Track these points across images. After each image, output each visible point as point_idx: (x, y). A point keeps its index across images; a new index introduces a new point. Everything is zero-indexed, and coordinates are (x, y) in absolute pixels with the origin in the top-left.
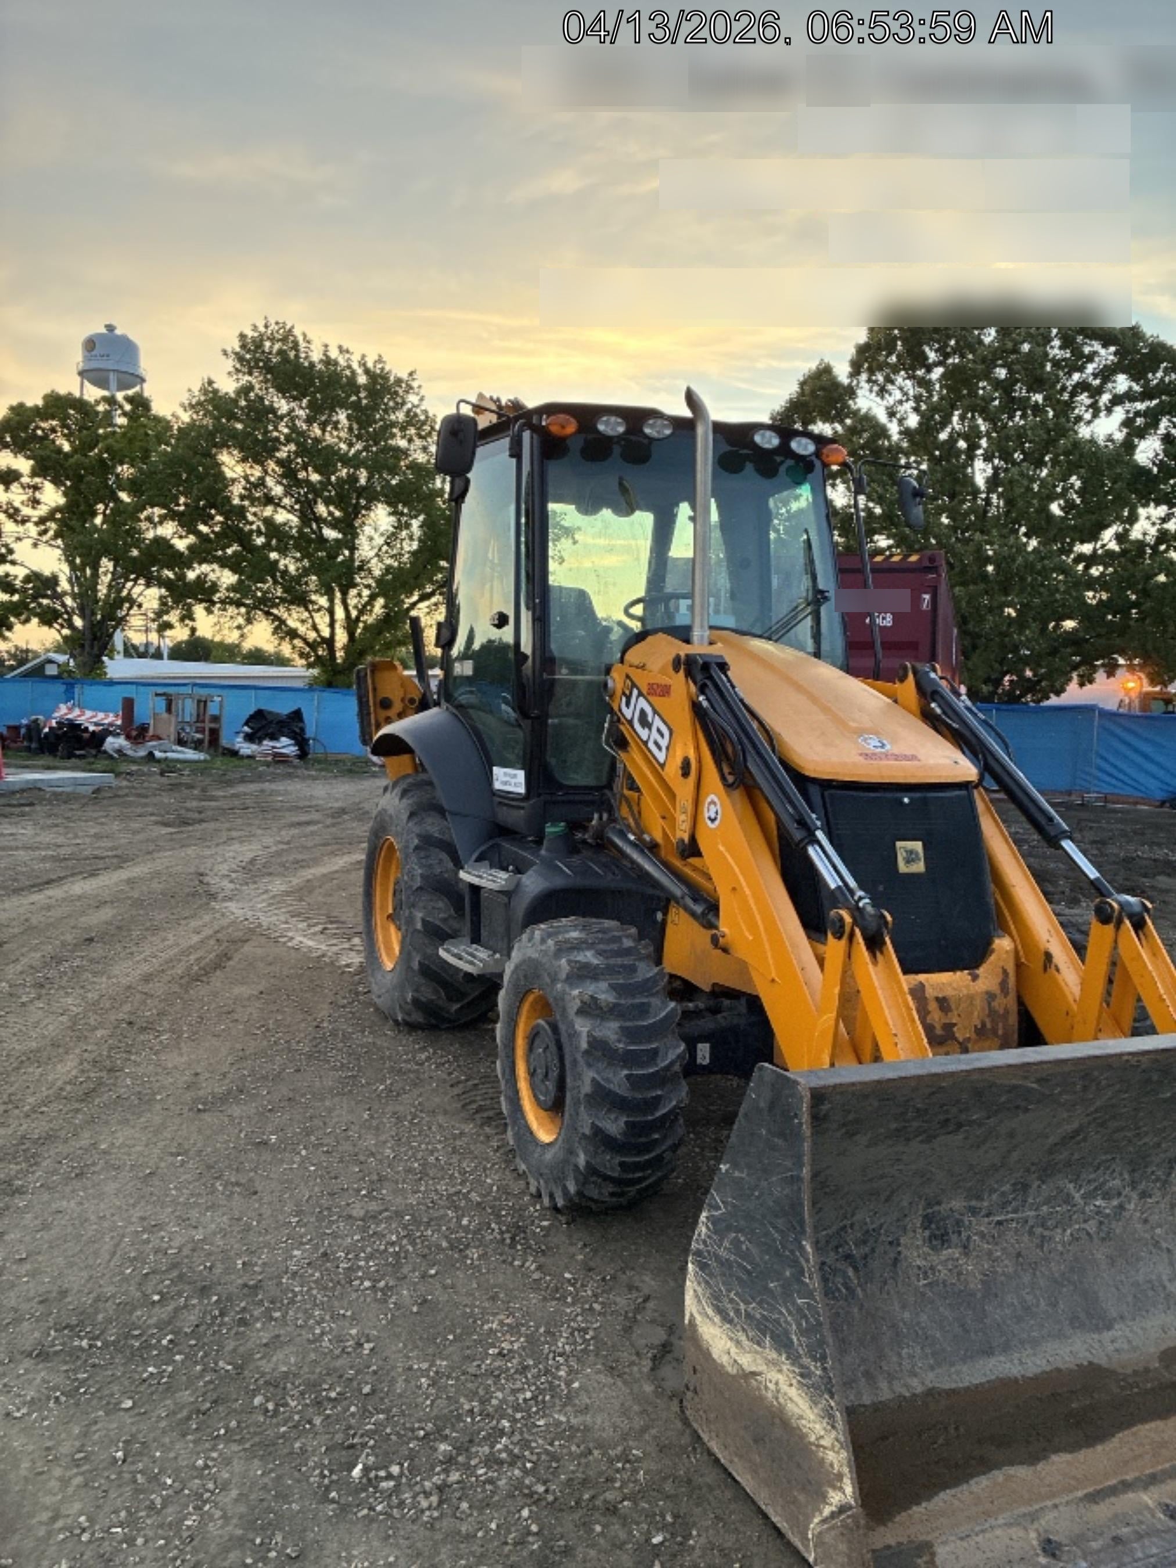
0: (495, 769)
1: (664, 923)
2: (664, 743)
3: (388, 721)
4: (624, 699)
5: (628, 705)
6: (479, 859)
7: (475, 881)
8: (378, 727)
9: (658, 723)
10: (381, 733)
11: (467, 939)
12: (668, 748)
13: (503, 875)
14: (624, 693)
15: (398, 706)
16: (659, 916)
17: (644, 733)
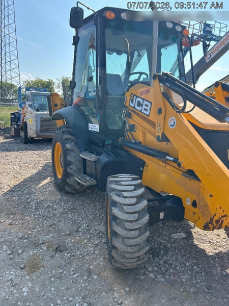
0: (89, 124)
1: (143, 170)
2: (148, 108)
3: (57, 110)
4: (131, 101)
5: (132, 103)
6: (85, 150)
7: (85, 158)
8: (54, 112)
9: (145, 102)
10: (55, 113)
11: (83, 174)
12: (150, 109)
13: (93, 156)
14: (130, 100)
15: (59, 106)
16: (141, 169)
17: (139, 109)
